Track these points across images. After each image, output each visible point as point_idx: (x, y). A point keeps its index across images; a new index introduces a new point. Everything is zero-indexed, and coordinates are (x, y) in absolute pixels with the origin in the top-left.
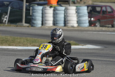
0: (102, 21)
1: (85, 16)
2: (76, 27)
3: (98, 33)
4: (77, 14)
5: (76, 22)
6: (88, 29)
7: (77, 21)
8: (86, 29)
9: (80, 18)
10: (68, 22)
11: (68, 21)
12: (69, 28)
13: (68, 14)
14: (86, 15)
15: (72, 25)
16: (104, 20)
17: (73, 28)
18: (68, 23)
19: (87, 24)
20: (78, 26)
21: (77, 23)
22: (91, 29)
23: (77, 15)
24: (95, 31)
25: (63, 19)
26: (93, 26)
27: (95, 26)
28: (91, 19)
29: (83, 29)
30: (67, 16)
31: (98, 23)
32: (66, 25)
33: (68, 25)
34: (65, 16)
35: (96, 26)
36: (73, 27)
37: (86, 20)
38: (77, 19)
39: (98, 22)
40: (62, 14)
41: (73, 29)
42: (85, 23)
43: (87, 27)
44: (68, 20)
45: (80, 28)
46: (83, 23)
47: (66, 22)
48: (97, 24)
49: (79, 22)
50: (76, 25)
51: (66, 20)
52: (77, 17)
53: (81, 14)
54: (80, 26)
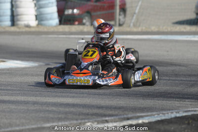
1: (50, 5)
2: (33, 27)
4: (35, 2)
5: (34, 18)
6: (56, 30)
7: (36, 16)
8: (52, 30)
9: (42, 10)
10: (19, 17)
11: (18, 15)
12: (19, 28)
13: (18, 3)
14: (52, 3)
15: (26, 23)
17: (27, 29)
18: (18, 20)
19: (54, 20)
20: (38, 25)
21: (36, 19)
22: (61, 30)
23: (35, 4)
24: (71, 33)
25: (9, 13)
29: (46, 30)
30: (17, 7)
31: (87, 18)
32: (15, 23)
33: (19, 23)
34: (12, 6)
36: (28, 26)
37: (52, 13)
38: (36, 11)
40: (7, 2)
41: (29, 31)
42: (51, 19)
43: (55, 27)
44: (19, 13)
45: (41, 29)
46: (47, 19)
47: (15, 18)
49: (39, 17)
50: (33, 23)
51: (15, 14)
52: (36, 8)
53: (43, 2)
54: (41, 25)
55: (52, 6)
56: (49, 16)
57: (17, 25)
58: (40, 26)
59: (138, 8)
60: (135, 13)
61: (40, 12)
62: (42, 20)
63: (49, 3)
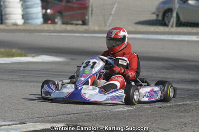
0: (65, 14)
1: (36, 5)
2: (20, 25)
3: (59, 34)
4: (22, 2)
5: (21, 17)
6: (42, 28)
7: (23, 15)
8: (38, 28)
9: (28, 10)
10: (7, 16)
11: (6, 14)
12: (8, 26)
13: (6, 3)
14: (38, 4)
15: (13, 21)
16: (68, 13)
17: (15, 27)
18: (6, 19)
19: (40, 20)
20: (25, 23)
21: (23, 18)
22: (46, 28)
23: (22, 5)
24: (54, 31)
26: (51, 23)
27: (54, 22)
28: (46, 12)
29: (32, 28)
30: (6, 7)
31: (59, 18)
32: (4, 22)
33: (7, 21)
34: (1, 6)
35: (56, 23)
36: (15, 24)
37: (37, 13)
38: (23, 11)
39: (58, 16)
41: (16, 29)
42: (36, 18)
43: (40, 25)
44: (7, 12)
45: (27, 27)
46: (33, 19)
47: (4, 17)
48: (56, 20)
49: (25, 17)
50: (20, 21)
51: (3, 13)
52: (22, 8)
53: (30, 3)
54: (27, 23)
55: (37, 7)
56: (34, 16)
57: (6, 23)
58: (26, 25)
59: (114, 9)
60: (111, 14)
61: (26, 11)
62: (28, 19)
63: (35, 4)
